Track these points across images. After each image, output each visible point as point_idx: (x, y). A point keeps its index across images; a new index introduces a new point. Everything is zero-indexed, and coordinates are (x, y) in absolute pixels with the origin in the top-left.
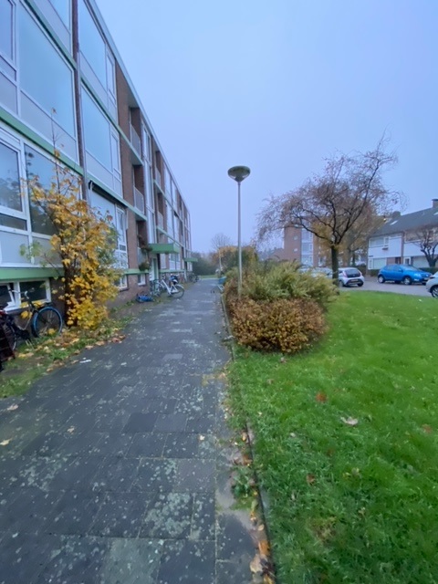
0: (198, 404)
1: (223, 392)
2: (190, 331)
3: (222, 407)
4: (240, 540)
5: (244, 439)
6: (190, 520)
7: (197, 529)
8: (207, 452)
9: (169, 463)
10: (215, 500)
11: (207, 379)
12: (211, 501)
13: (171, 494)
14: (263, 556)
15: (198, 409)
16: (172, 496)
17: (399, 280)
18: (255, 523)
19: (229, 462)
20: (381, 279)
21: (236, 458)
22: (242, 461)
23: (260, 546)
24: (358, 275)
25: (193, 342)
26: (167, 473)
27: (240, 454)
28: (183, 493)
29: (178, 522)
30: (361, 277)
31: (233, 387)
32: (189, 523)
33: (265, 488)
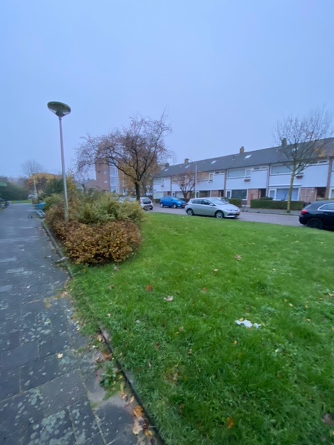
0: (46, 328)
1: (69, 308)
2: (14, 259)
3: (72, 322)
4: (120, 418)
5: (100, 340)
6: (72, 430)
7: (81, 433)
8: (69, 365)
9: (31, 394)
10: (89, 401)
11: (49, 302)
12: (86, 403)
13: (44, 420)
14: (140, 418)
15: (47, 332)
16: (45, 421)
17: (170, 205)
18: (127, 399)
19: (92, 364)
20: (162, 205)
21: (97, 359)
22: (103, 357)
23: (135, 413)
24: (150, 203)
25: (21, 270)
26: (33, 403)
27: (99, 354)
28: (56, 412)
29: (61, 439)
30: (152, 204)
31: (79, 301)
32: (71, 433)
33: (129, 369)
